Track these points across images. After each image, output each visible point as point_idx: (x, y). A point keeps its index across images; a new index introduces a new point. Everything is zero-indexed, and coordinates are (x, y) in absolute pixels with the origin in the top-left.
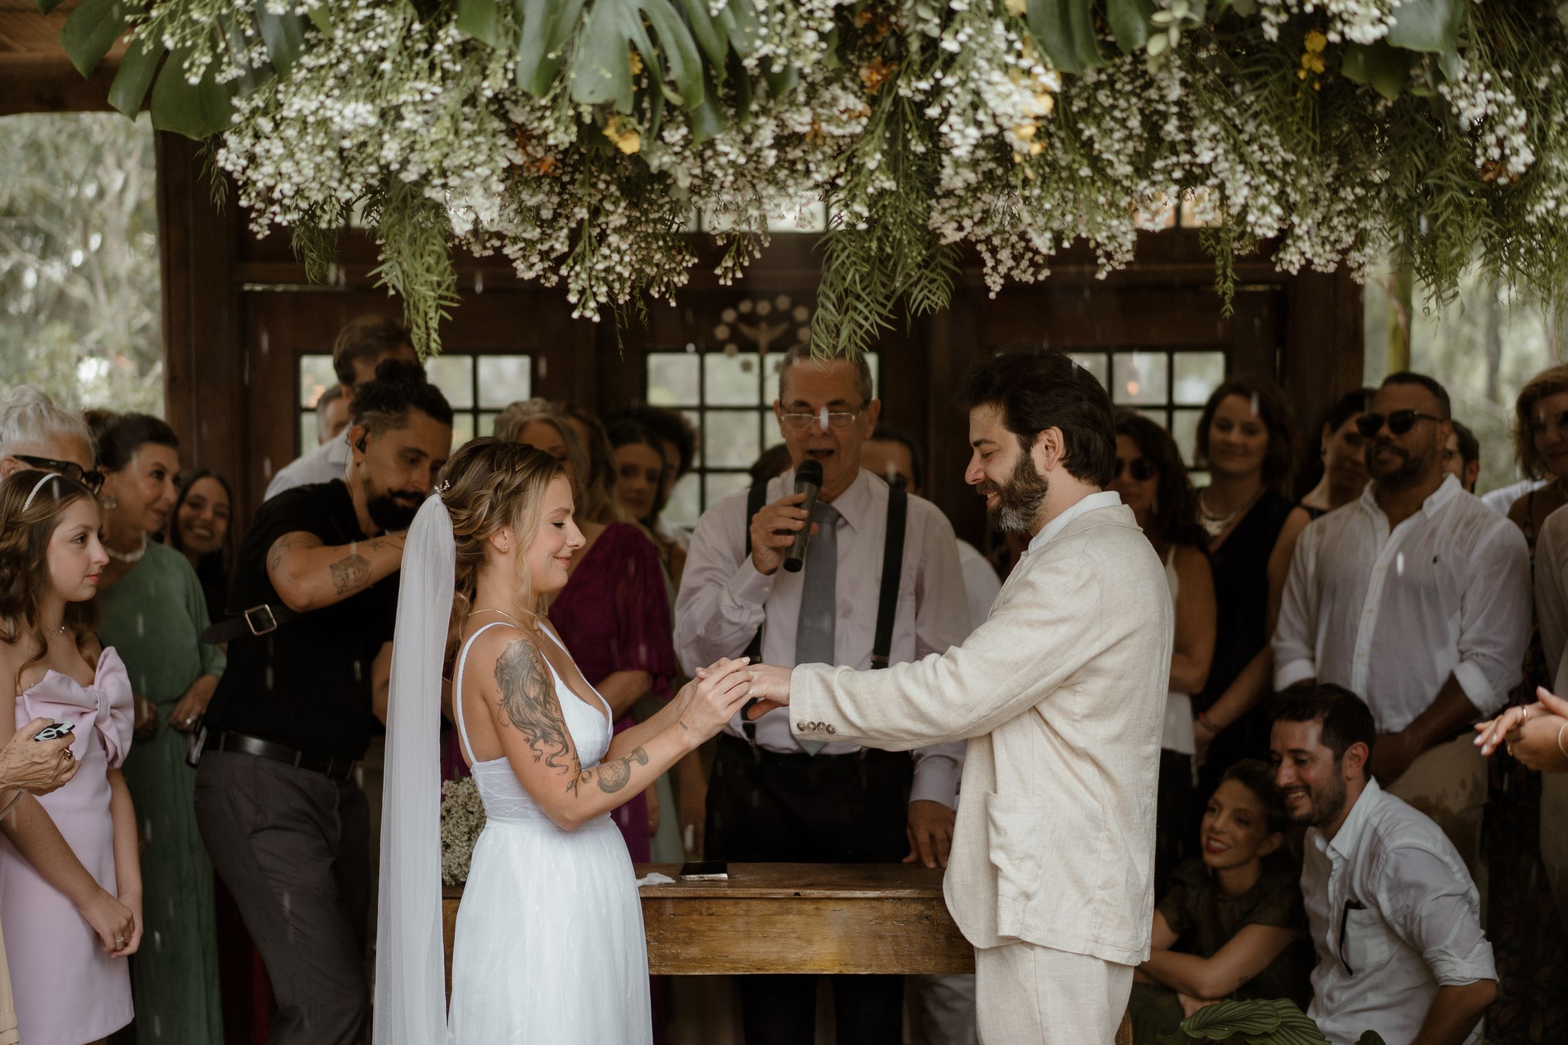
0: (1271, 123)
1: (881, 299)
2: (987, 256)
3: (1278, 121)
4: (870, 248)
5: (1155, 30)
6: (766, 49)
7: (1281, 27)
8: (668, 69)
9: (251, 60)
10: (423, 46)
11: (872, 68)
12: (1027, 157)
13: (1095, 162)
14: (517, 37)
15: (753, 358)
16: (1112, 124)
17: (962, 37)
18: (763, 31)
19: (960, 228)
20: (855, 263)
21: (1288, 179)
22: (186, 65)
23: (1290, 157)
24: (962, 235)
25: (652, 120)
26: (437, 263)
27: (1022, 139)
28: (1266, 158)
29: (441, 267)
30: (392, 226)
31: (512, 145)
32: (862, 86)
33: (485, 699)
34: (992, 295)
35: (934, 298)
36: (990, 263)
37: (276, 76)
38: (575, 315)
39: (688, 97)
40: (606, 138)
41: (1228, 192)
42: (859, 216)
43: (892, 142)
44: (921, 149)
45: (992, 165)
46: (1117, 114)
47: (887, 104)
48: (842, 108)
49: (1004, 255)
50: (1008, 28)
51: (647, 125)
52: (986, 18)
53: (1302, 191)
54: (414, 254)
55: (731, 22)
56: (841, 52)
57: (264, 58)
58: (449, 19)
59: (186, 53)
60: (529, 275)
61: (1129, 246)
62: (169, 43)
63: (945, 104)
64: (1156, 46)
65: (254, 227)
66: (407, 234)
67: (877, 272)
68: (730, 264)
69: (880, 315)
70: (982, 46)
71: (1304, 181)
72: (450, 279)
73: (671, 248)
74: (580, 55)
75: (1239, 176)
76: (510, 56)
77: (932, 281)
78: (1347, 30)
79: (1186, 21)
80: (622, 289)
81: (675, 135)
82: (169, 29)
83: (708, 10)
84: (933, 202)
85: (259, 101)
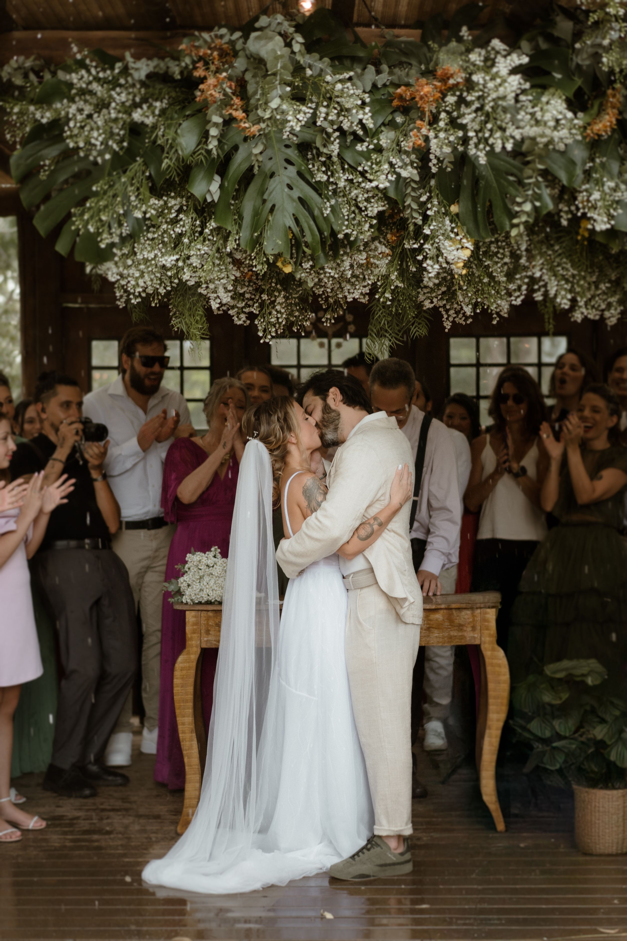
0: (567, 258)
1: (397, 332)
2: (444, 313)
3: (569, 257)
4: (392, 311)
5: (513, 226)
6: (349, 231)
7: (569, 220)
8: (304, 236)
9: (121, 233)
10: (199, 229)
11: (392, 234)
12: (461, 275)
13: (491, 276)
14: (240, 226)
15: (325, 341)
16: (497, 260)
17: (432, 227)
18: (346, 223)
19: (432, 302)
20: (385, 316)
21: (575, 281)
22: (99, 239)
23: (575, 272)
24: (433, 305)
25: (297, 258)
26: (201, 319)
27: (458, 268)
28: (565, 273)
29: (202, 321)
30: (180, 302)
31: (235, 268)
32: (388, 242)
33: (299, 506)
34: (446, 330)
35: (421, 331)
36: (445, 316)
37: (133, 240)
38: (262, 341)
39: (314, 251)
40: (278, 266)
41: (549, 288)
42: (387, 299)
43: (401, 265)
44: (414, 269)
45: (445, 275)
46: (499, 255)
47: (399, 250)
48: (380, 252)
49: (452, 312)
50: (451, 222)
51: (294, 260)
52: (442, 215)
53: (581, 286)
54: (190, 315)
55: (332, 219)
56: (379, 230)
57: (128, 232)
58: (210, 218)
59: (99, 234)
60: (240, 322)
61: (506, 310)
62: (92, 229)
63: (425, 254)
64: (514, 232)
65: (118, 303)
66: (187, 307)
67: (395, 320)
68: (329, 317)
69: (396, 339)
70: (440, 228)
71: (582, 282)
72: (206, 326)
73: (302, 309)
74: (268, 233)
75: (553, 281)
76: (237, 233)
77: (419, 324)
78: (595, 224)
79: (526, 222)
80: (280, 327)
81: (307, 265)
82: (91, 223)
83: (322, 214)
84: (420, 290)
85: (125, 251)
